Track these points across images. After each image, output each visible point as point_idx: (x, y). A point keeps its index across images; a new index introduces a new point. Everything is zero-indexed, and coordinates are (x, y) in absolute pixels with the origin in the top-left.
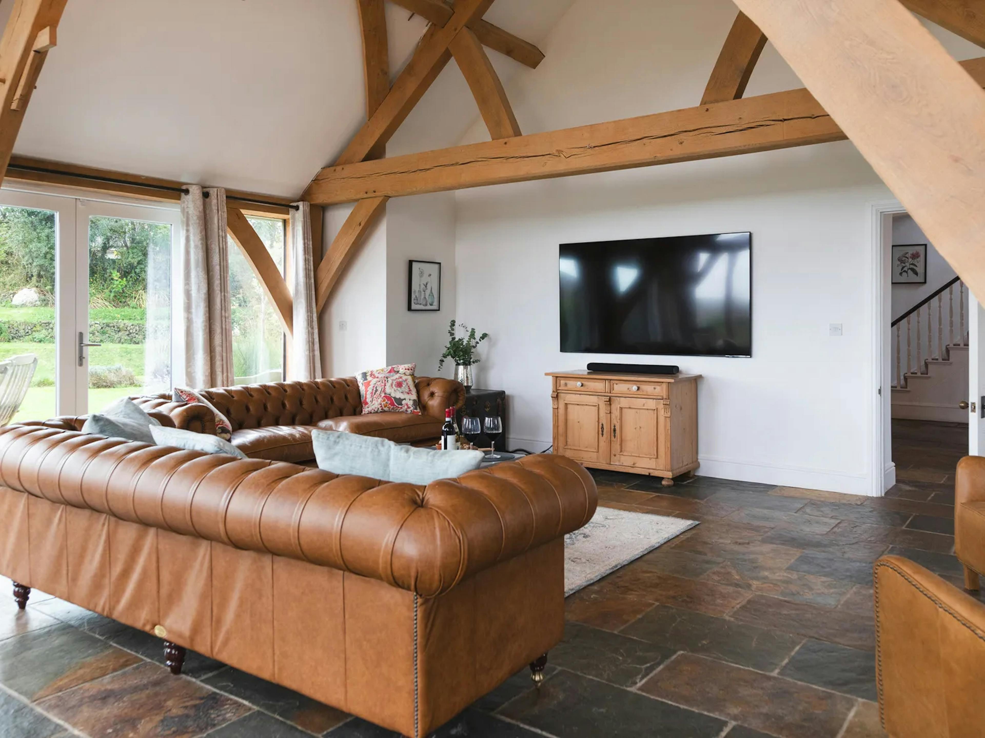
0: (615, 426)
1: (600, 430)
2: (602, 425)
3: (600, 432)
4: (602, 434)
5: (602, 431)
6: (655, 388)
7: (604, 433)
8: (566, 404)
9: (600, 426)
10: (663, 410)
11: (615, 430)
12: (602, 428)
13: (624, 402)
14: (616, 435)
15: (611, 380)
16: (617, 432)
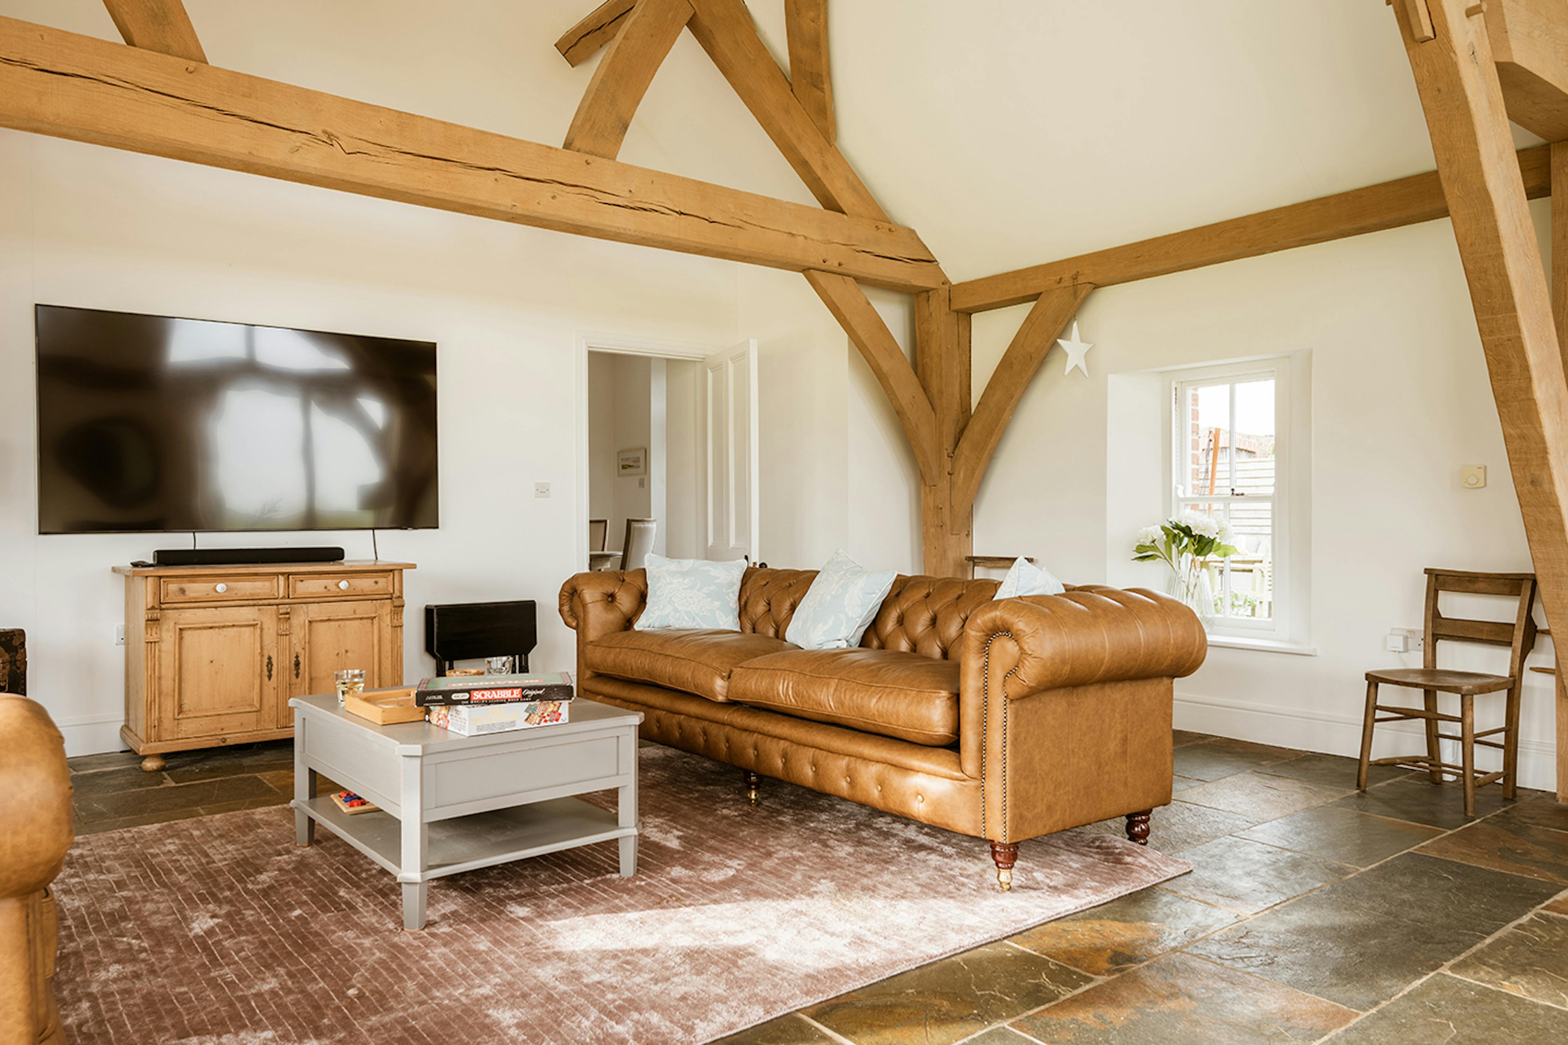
0: (297, 657)
1: (265, 669)
2: (270, 658)
3: (266, 673)
4: (270, 677)
5: (270, 671)
6: (376, 583)
7: (274, 672)
8: (181, 629)
9: (266, 661)
10: (389, 616)
11: (297, 664)
12: (270, 662)
13: (315, 611)
14: (301, 671)
15: (289, 574)
16: (301, 666)
